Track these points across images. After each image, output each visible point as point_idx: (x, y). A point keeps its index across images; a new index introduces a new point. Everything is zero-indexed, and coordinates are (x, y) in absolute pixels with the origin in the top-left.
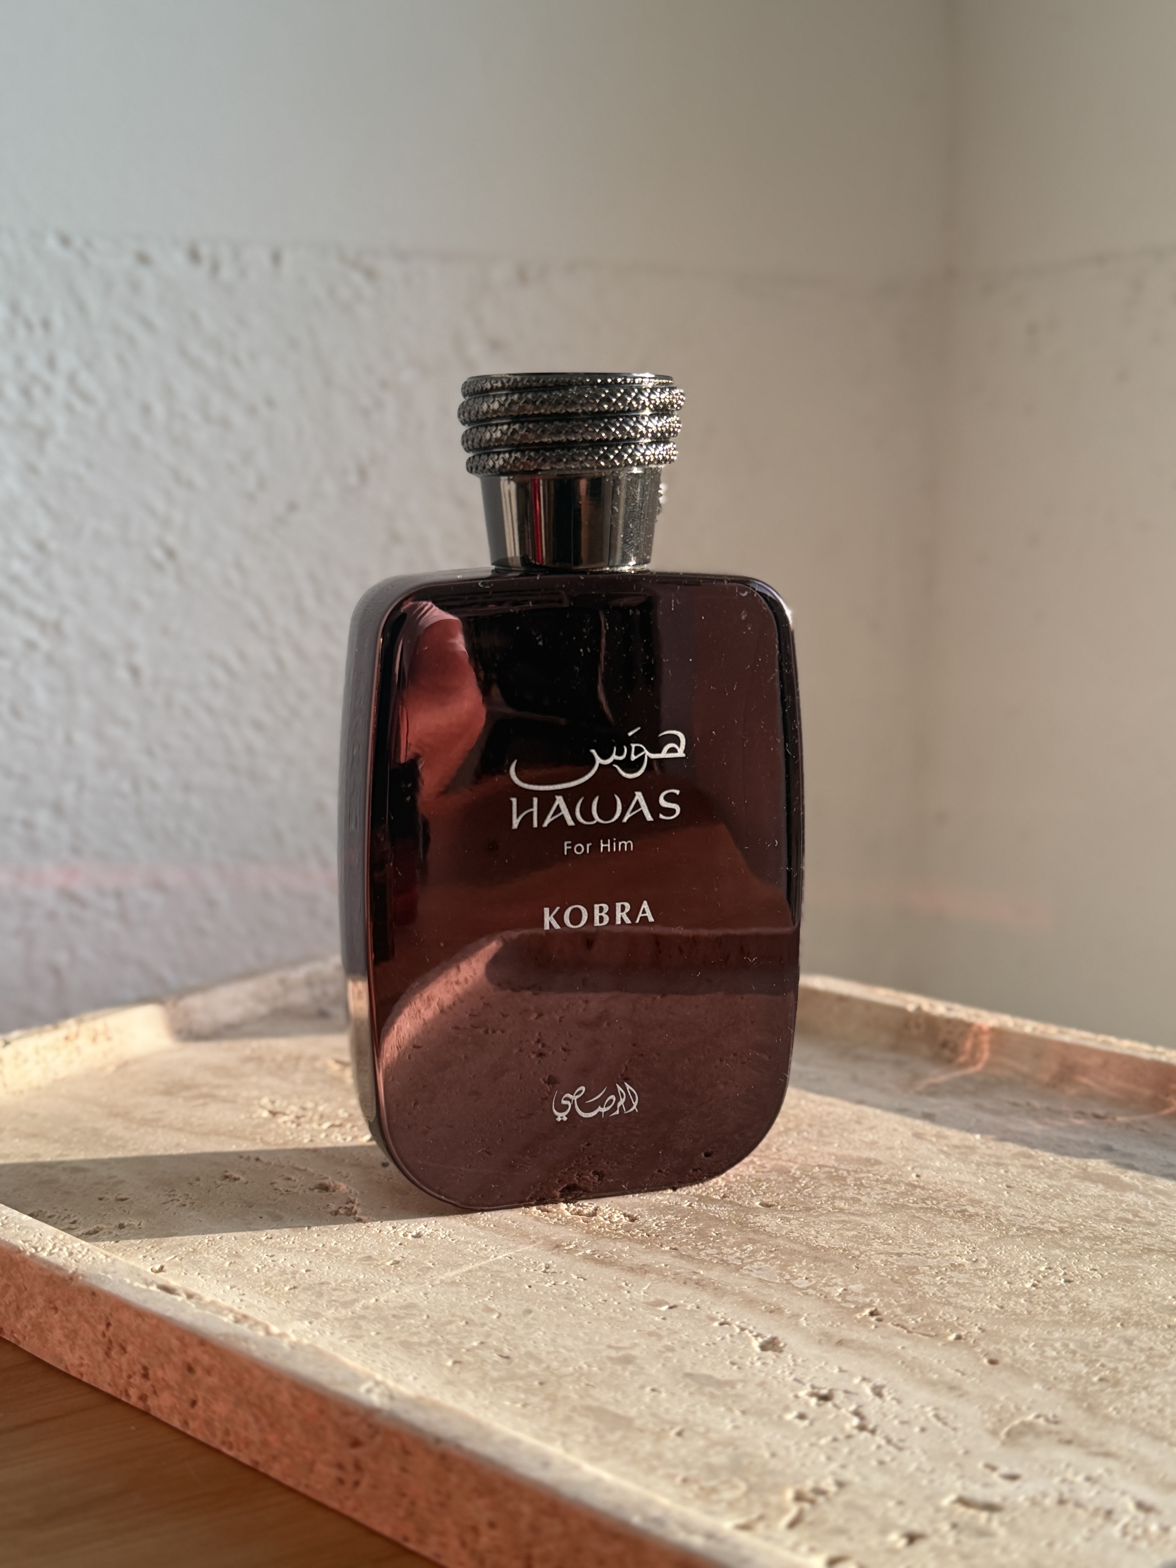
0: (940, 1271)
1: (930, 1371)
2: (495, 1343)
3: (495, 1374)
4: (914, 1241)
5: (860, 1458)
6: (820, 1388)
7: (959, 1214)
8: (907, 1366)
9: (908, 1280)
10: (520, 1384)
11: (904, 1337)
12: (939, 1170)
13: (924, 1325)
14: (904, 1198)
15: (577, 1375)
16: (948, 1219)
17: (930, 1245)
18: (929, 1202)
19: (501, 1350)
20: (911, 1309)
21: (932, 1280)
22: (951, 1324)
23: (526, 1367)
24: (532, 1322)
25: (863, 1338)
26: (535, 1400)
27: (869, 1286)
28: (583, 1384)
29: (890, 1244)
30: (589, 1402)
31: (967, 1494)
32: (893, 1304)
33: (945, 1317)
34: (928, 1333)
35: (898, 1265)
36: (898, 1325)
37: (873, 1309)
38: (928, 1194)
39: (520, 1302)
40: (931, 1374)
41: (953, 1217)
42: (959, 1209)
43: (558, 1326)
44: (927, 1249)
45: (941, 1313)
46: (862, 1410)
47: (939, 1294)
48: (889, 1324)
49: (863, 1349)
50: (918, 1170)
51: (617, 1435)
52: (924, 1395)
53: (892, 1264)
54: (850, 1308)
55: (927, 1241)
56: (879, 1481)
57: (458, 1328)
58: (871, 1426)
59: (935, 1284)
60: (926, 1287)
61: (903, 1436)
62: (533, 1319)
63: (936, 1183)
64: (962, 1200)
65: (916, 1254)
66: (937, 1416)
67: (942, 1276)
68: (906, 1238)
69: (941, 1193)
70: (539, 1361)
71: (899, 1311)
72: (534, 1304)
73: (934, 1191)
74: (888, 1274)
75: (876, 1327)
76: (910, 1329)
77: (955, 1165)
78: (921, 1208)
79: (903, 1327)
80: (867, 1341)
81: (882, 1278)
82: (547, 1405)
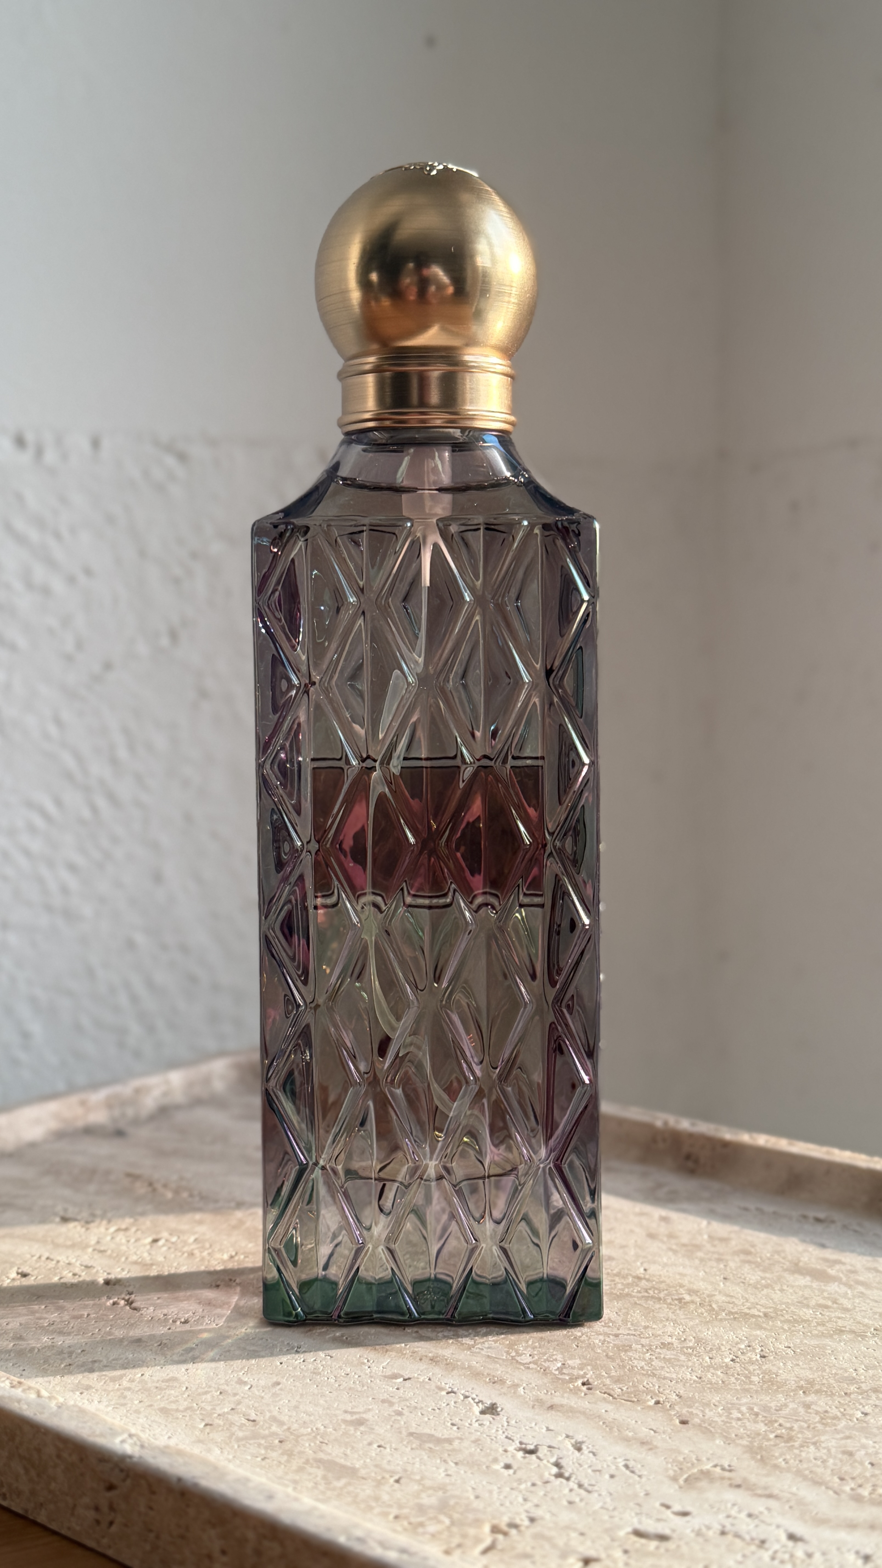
0: (651, 1349)
1: (628, 1429)
2: (244, 1410)
3: (241, 1434)
4: (632, 1324)
5: (552, 1499)
6: (526, 1444)
7: (676, 1302)
8: (607, 1426)
9: (621, 1356)
10: (263, 1442)
11: (609, 1402)
12: (665, 1265)
13: (628, 1393)
14: (628, 1288)
15: (314, 1434)
16: (665, 1306)
17: (646, 1327)
18: (651, 1292)
19: (249, 1415)
20: (619, 1380)
21: (642, 1356)
22: (653, 1392)
23: (270, 1428)
24: (278, 1392)
25: (572, 1404)
26: (274, 1455)
27: (585, 1361)
28: (318, 1442)
29: (609, 1327)
30: (321, 1455)
31: (642, 1528)
32: (603, 1376)
33: (648, 1387)
34: (630, 1399)
35: (614, 1344)
36: (605, 1393)
37: (585, 1380)
38: (651, 1285)
39: (270, 1376)
40: (627, 1432)
41: (671, 1304)
42: (677, 1297)
43: (302, 1395)
44: (642, 1330)
45: (645, 1383)
46: (560, 1461)
47: (646, 1368)
48: (598, 1392)
49: (570, 1412)
50: (646, 1265)
51: (343, 1481)
52: (619, 1449)
53: (608, 1342)
54: (565, 1379)
55: (643, 1324)
56: (566, 1516)
57: (213, 1397)
58: (567, 1475)
59: (644, 1360)
60: (636, 1362)
61: (593, 1482)
62: (281, 1389)
63: (660, 1276)
64: (681, 1290)
65: (632, 1335)
66: (627, 1466)
67: (652, 1353)
68: (625, 1322)
69: (663, 1284)
70: (281, 1423)
71: (608, 1381)
72: (283, 1377)
73: (657, 1283)
74: (604, 1351)
75: (585, 1394)
76: (616, 1396)
77: (681, 1260)
78: (643, 1297)
79: (609, 1395)
80: (575, 1406)
81: (596, 1355)
82: (285, 1458)
